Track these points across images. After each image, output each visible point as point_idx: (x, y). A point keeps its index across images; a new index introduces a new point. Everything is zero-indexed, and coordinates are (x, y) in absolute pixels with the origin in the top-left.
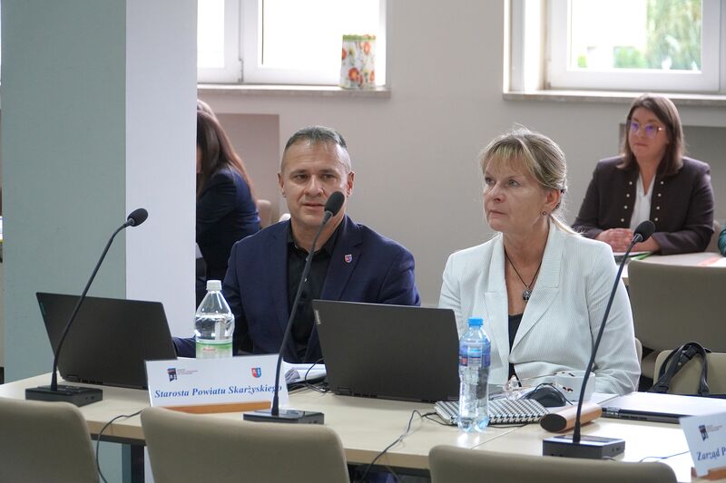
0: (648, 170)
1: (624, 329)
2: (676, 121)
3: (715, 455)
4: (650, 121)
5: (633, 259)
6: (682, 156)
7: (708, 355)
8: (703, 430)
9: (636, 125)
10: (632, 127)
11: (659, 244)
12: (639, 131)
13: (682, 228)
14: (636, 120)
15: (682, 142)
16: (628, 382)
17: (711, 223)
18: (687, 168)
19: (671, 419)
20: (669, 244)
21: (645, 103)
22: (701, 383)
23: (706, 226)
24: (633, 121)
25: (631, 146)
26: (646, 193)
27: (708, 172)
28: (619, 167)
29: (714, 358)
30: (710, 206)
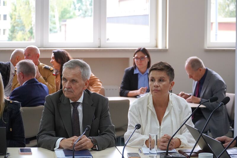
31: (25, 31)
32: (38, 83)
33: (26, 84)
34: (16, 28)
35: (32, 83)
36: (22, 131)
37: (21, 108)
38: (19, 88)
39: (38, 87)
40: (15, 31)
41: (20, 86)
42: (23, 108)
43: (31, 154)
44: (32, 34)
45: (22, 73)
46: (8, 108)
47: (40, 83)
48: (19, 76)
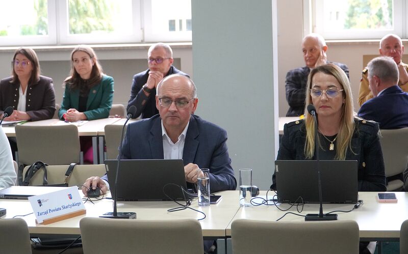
0: (24, 82)
1: (7, 157)
2: (36, 59)
3: (46, 213)
4: (24, 60)
5: (18, 124)
6: (40, 75)
7: (46, 167)
8: (40, 202)
9: (18, 63)
10: (16, 64)
11: (30, 116)
12: (19, 64)
13: (41, 109)
14: (18, 59)
15: (39, 69)
16: (11, 182)
17: (54, 106)
18: (42, 81)
19: (25, 197)
20: (35, 116)
21: (21, 52)
22: (44, 180)
23: (52, 107)
24: (16, 61)
25: (16, 72)
26: (24, 94)
27: (52, 82)
28: (11, 82)
29: (50, 168)
30: (53, 98)
31: (371, 14)
32: (402, 92)
33: (382, 95)
34: (356, 9)
35: (392, 92)
36: (381, 167)
37: (379, 131)
38: (371, 100)
39: (402, 99)
40: (354, 14)
41: (374, 97)
42: (383, 130)
43: (396, 202)
44: (381, 19)
45: (377, 77)
46: (360, 131)
47: (404, 93)
48: (373, 82)
